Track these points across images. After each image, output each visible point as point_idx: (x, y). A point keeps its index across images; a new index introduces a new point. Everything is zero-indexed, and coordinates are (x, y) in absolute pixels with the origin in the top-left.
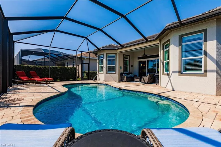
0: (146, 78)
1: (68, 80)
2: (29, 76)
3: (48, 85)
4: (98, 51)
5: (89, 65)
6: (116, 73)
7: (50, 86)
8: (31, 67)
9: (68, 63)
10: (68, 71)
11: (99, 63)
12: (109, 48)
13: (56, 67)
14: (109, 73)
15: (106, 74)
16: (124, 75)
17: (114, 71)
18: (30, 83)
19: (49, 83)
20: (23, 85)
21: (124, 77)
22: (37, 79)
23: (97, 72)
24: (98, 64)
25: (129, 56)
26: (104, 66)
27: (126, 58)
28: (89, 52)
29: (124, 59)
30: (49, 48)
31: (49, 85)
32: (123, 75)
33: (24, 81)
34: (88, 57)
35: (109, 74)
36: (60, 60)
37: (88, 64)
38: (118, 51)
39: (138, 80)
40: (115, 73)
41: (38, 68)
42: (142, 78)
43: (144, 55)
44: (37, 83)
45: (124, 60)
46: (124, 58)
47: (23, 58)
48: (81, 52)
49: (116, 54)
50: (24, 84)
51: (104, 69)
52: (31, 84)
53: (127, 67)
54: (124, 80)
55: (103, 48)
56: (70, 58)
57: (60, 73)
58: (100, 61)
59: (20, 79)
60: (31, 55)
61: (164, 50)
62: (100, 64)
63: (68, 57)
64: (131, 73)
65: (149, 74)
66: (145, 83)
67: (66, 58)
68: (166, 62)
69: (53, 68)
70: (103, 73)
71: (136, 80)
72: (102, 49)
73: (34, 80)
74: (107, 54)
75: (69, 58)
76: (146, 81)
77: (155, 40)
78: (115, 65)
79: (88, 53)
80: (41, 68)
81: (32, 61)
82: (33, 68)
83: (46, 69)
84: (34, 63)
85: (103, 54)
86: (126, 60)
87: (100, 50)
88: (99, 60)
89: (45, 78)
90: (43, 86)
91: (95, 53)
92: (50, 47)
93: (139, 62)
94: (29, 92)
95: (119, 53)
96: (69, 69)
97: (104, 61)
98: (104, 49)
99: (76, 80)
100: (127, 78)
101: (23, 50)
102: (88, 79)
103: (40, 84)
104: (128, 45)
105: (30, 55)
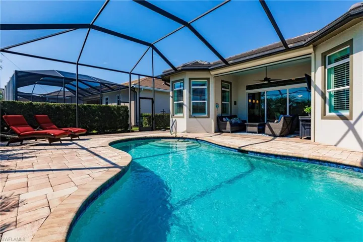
0: (277, 126)
1: (114, 131)
2: (35, 123)
3: (76, 144)
4: (172, 73)
5: (153, 102)
6: (208, 117)
7: (83, 148)
8: (37, 105)
9: (107, 99)
10: (113, 113)
11: (172, 97)
12: (196, 68)
13: (90, 106)
14: (195, 117)
15: (189, 118)
16: (224, 119)
17: (204, 112)
18: (36, 139)
19: (77, 138)
20: (22, 144)
21: (226, 123)
22: (52, 132)
23: (169, 116)
24: (171, 99)
25: (231, 83)
26: (185, 103)
27: (225, 88)
28: (153, 77)
29: (223, 89)
30: (76, 65)
31: (80, 142)
32: (223, 121)
33: (23, 135)
34: (152, 89)
35: (195, 119)
36: (92, 94)
37: (151, 100)
38: (213, 73)
39: (256, 129)
40: (206, 115)
41: (52, 108)
42: (267, 126)
43: (265, 81)
44: (53, 140)
45: (223, 92)
46: (223, 87)
47: (20, 90)
48: (139, 75)
49: (208, 79)
50: (24, 142)
51: (185, 109)
52: (39, 141)
53: (226, 104)
54: (225, 129)
55: (183, 66)
56: (113, 90)
57: (97, 118)
58: (176, 94)
59: (14, 133)
60: (37, 83)
61: (325, 68)
62: (176, 98)
63: (109, 87)
64: (235, 116)
65: (284, 118)
66: (275, 136)
67: (105, 90)
68: (329, 92)
69: (84, 107)
70: (183, 117)
71: (249, 129)
72: (182, 70)
73: (46, 134)
74: (190, 79)
75: (111, 88)
76: (277, 132)
77: (306, 46)
78: (206, 101)
79: (152, 79)
80: (58, 108)
81: (39, 97)
82: (41, 107)
83: (70, 109)
84: (43, 98)
85: (183, 80)
86: (226, 91)
87: (179, 71)
88: (173, 90)
89: (69, 129)
90: (67, 147)
91: (165, 78)
92: (78, 64)
93: (249, 94)
94: (35, 169)
95: (216, 76)
96: (114, 109)
97: (186, 93)
98: (186, 69)
99: (129, 132)
100: (232, 125)
101: (20, 72)
102: (151, 129)
103: (59, 142)
104: (236, 61)
105: (35, 84)
